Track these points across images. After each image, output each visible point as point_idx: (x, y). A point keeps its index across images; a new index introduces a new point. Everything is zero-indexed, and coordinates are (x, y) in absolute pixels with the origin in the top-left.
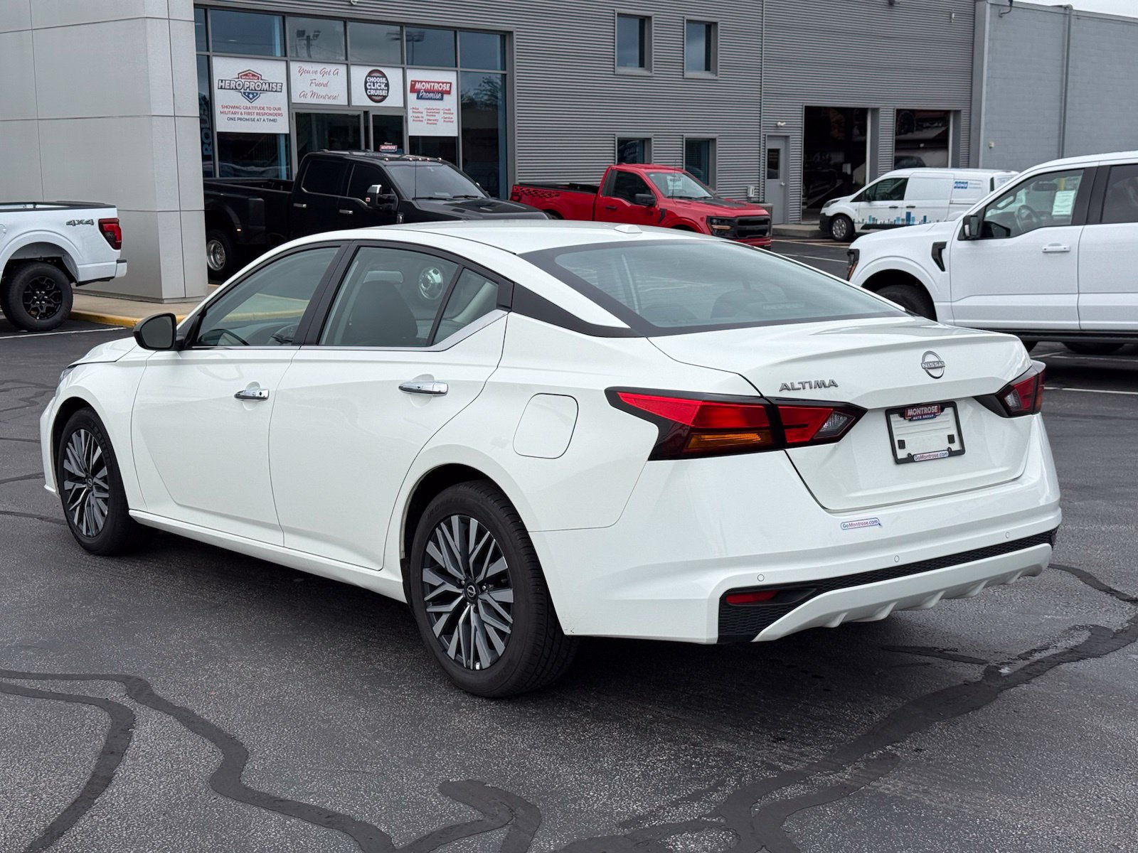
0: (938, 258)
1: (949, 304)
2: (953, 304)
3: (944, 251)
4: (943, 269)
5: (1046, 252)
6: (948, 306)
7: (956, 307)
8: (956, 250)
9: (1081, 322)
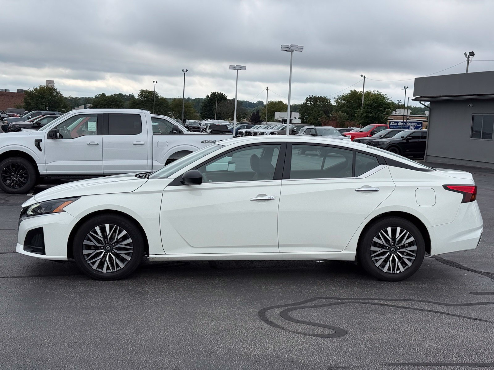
0: (38, 146)
1: (45, 165)
2: (46, 165)
3: (40, 143)
4: (41, 150)
5: (89, 145)
6: (44, 166)
7: (47, 166)
8: (46, 143)
9: (104, 171)
